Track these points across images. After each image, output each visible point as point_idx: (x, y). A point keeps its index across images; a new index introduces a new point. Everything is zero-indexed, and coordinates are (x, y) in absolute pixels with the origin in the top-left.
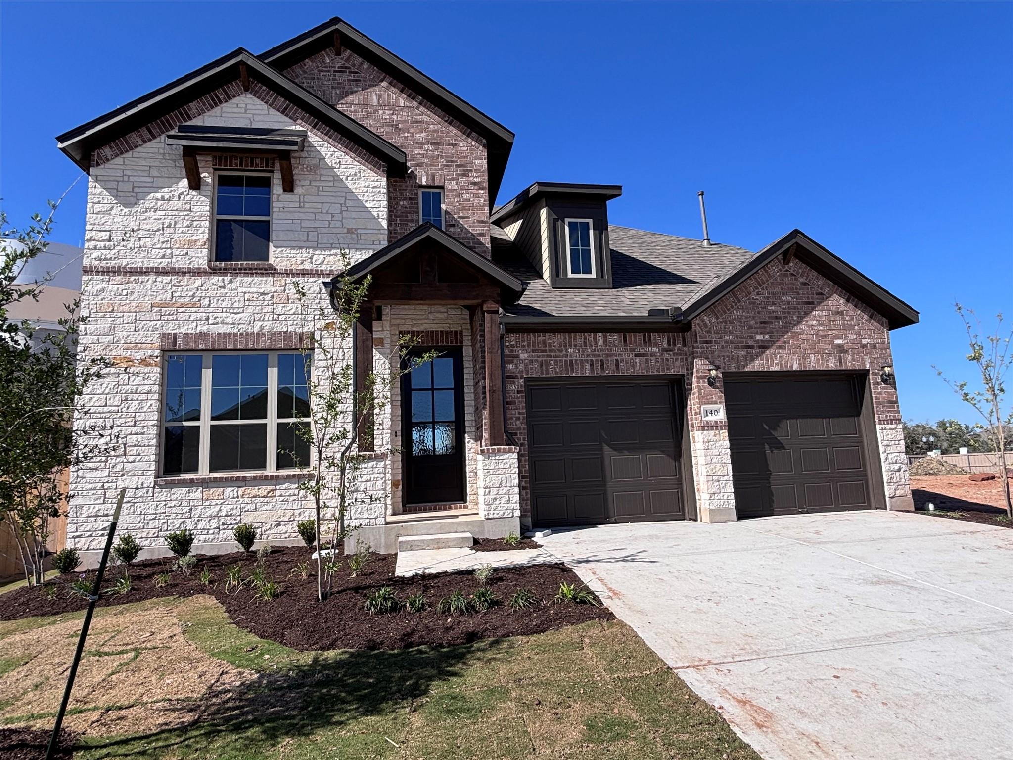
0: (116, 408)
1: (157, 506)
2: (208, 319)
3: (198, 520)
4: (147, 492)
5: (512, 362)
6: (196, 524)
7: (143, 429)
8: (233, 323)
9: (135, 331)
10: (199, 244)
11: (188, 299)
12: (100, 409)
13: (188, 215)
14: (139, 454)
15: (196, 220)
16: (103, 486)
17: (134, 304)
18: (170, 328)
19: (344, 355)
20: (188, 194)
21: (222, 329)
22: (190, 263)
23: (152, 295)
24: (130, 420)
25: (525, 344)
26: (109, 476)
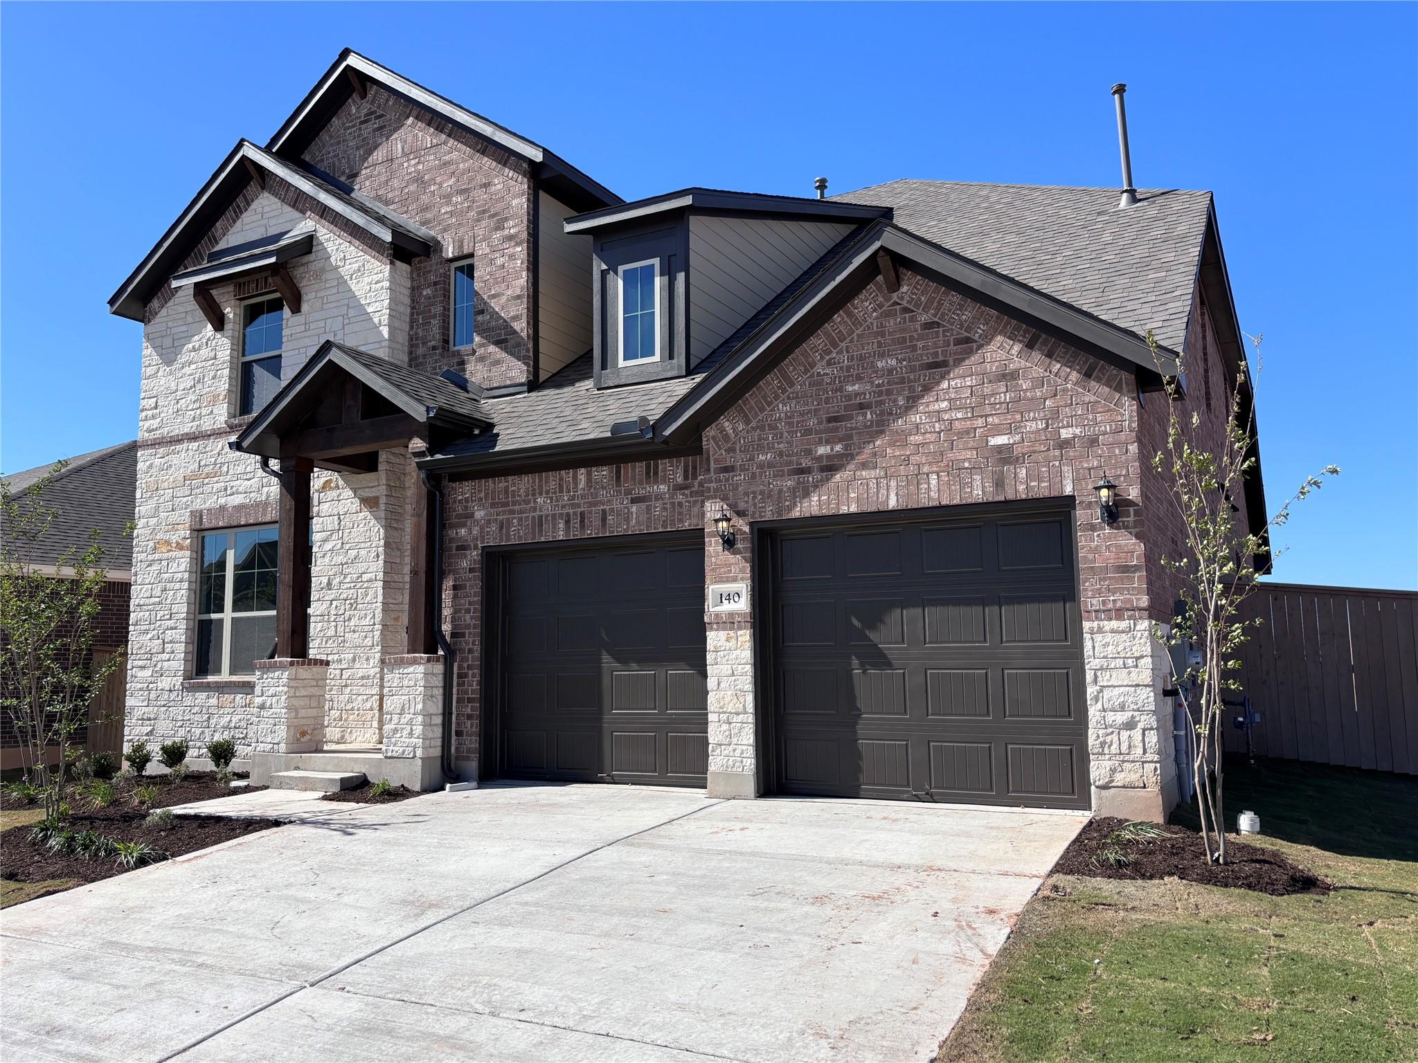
0: (157, 600)
1: (184, 712)
2: (226, 489)
3: (214, 731)
4: (178, 695)
5: (463, 525)
6: (212, 735)
7: (176, 623)
8: (245, 493)
9: (173, 510)
10: (221, 398)
11: (211, 467)
12: (147, 601)
13: (213, 364)
14: (173, 652)
15: (220, 370)
16: (148, 686)
17: (171, 480)
18: (198, 504)
19: (339, 524)
20: (214, 338)
21: (237, 500)
22: (214, 424)
23: (185, 467)
24: (166, 612)
25: (482, 495)
26: (152, 676)
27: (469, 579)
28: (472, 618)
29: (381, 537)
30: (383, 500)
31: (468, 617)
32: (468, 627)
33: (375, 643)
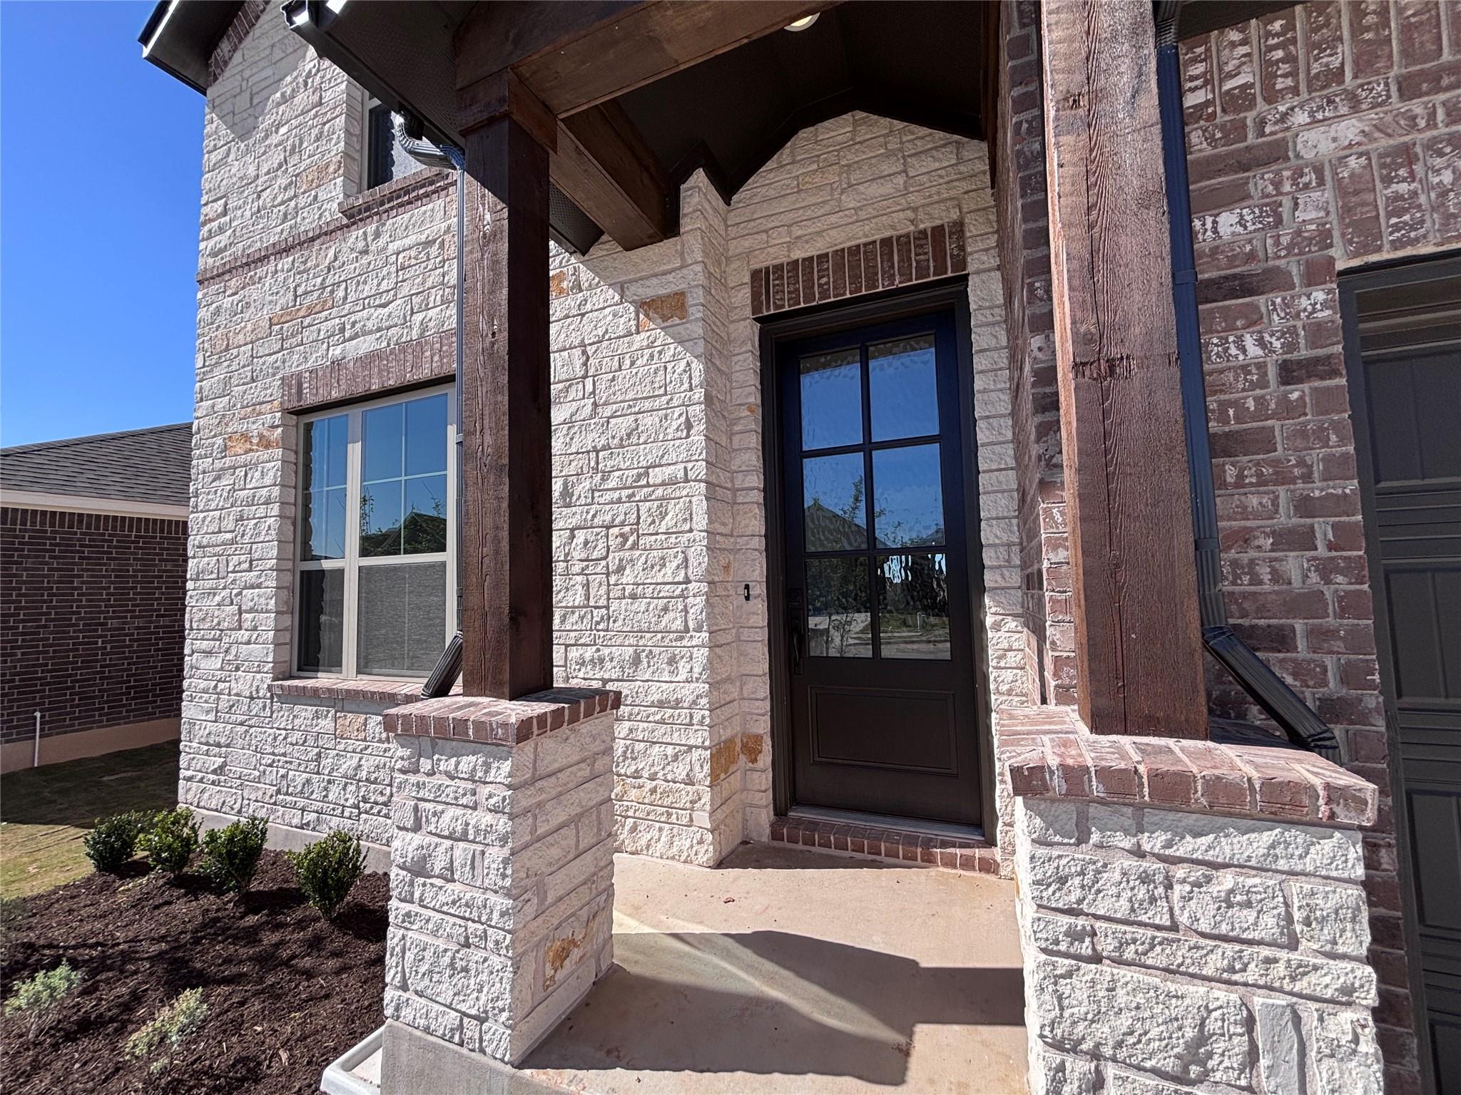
0: (229, 536)
1: (275, 738)
2: (342, 330)
3: (329, 782)
4: (264, 707)
5: (1236, 196)
6: (326, 789)
7: (260, 576)
8: (379, 330)
9: (253, 380)
10: (331, 169)
11: (316, 294)
12: (214, 538)
13: (316, 116)
14: (255, 629)
15: (328, 121)
16: (216, 686)
17: (249, 327)
18: (295, 364)
19: (585, 364)
20: (318, 71)
21: (365, 345)
22: (320, 218)
23: (271, 302)
24: (243, 558)
26: (222, 669)
27: (1289, 409)
28: (1326, 570)
29: (695, 381)
30: (696, 298)
31: (1293, 563)
32: (1310, 603)
33: (691, 625)
